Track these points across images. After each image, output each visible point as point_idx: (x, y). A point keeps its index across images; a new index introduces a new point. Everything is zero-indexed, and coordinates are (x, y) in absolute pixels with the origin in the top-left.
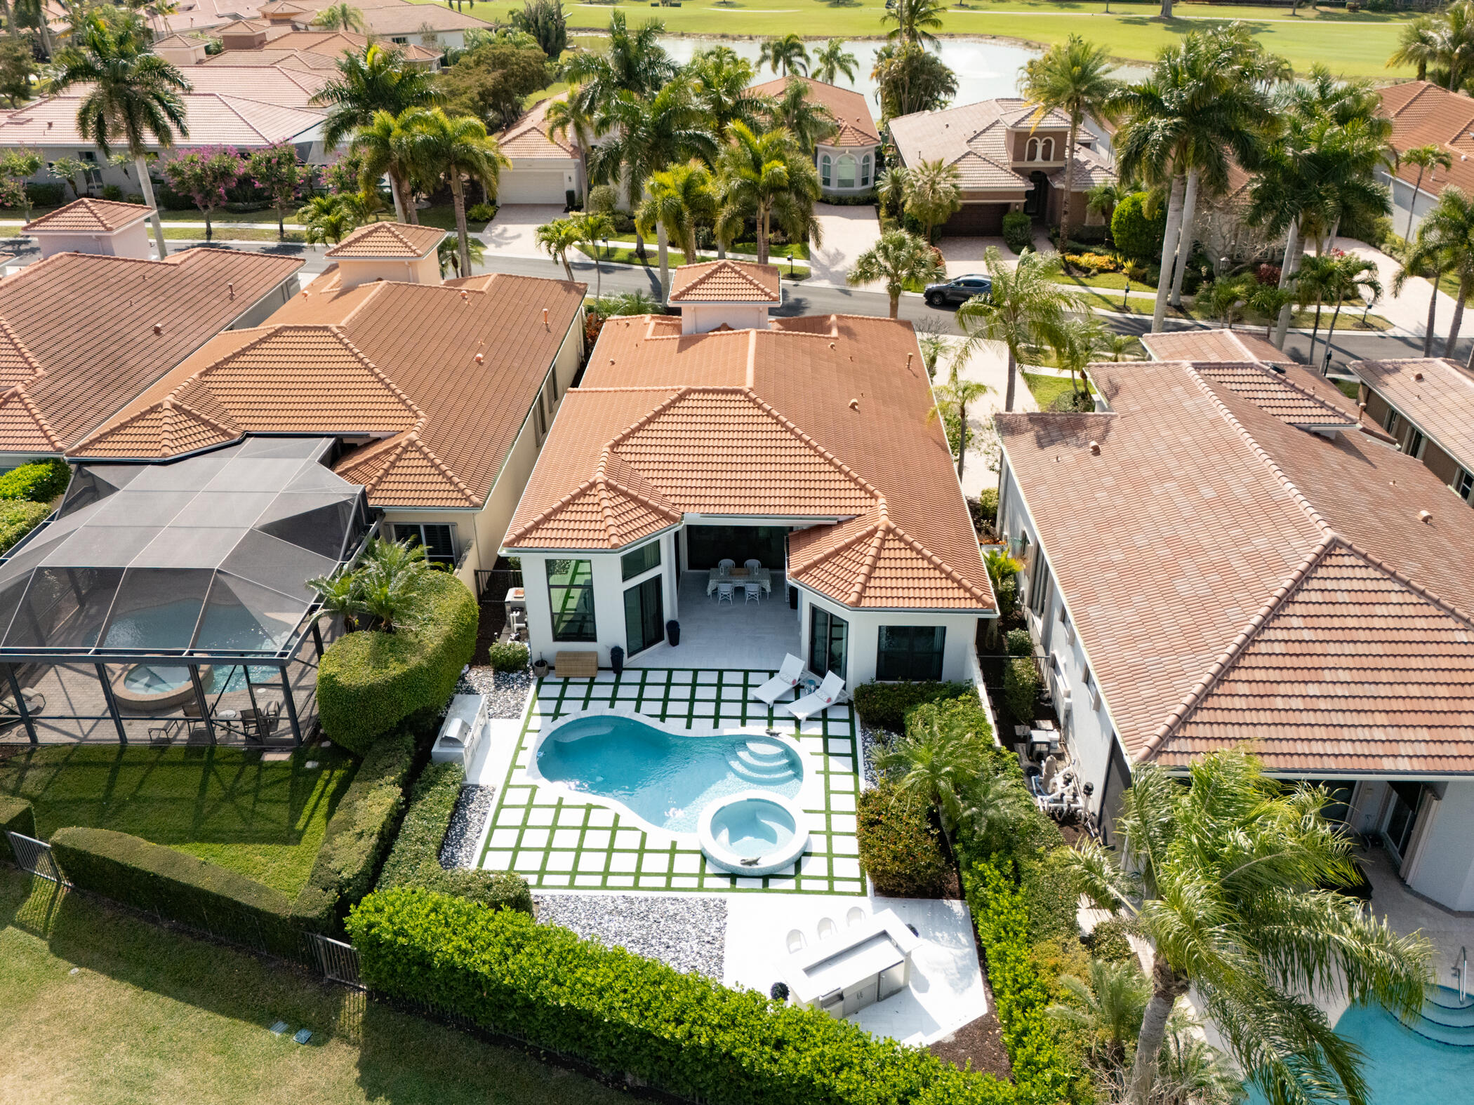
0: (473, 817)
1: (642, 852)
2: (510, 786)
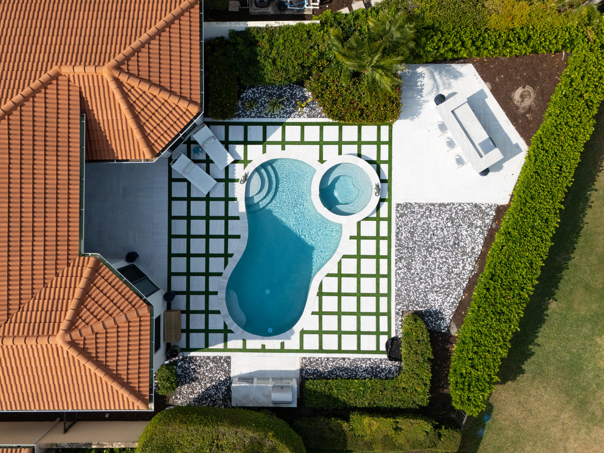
0: (330, 366)
1: (359, 257)
2: (301, 350)
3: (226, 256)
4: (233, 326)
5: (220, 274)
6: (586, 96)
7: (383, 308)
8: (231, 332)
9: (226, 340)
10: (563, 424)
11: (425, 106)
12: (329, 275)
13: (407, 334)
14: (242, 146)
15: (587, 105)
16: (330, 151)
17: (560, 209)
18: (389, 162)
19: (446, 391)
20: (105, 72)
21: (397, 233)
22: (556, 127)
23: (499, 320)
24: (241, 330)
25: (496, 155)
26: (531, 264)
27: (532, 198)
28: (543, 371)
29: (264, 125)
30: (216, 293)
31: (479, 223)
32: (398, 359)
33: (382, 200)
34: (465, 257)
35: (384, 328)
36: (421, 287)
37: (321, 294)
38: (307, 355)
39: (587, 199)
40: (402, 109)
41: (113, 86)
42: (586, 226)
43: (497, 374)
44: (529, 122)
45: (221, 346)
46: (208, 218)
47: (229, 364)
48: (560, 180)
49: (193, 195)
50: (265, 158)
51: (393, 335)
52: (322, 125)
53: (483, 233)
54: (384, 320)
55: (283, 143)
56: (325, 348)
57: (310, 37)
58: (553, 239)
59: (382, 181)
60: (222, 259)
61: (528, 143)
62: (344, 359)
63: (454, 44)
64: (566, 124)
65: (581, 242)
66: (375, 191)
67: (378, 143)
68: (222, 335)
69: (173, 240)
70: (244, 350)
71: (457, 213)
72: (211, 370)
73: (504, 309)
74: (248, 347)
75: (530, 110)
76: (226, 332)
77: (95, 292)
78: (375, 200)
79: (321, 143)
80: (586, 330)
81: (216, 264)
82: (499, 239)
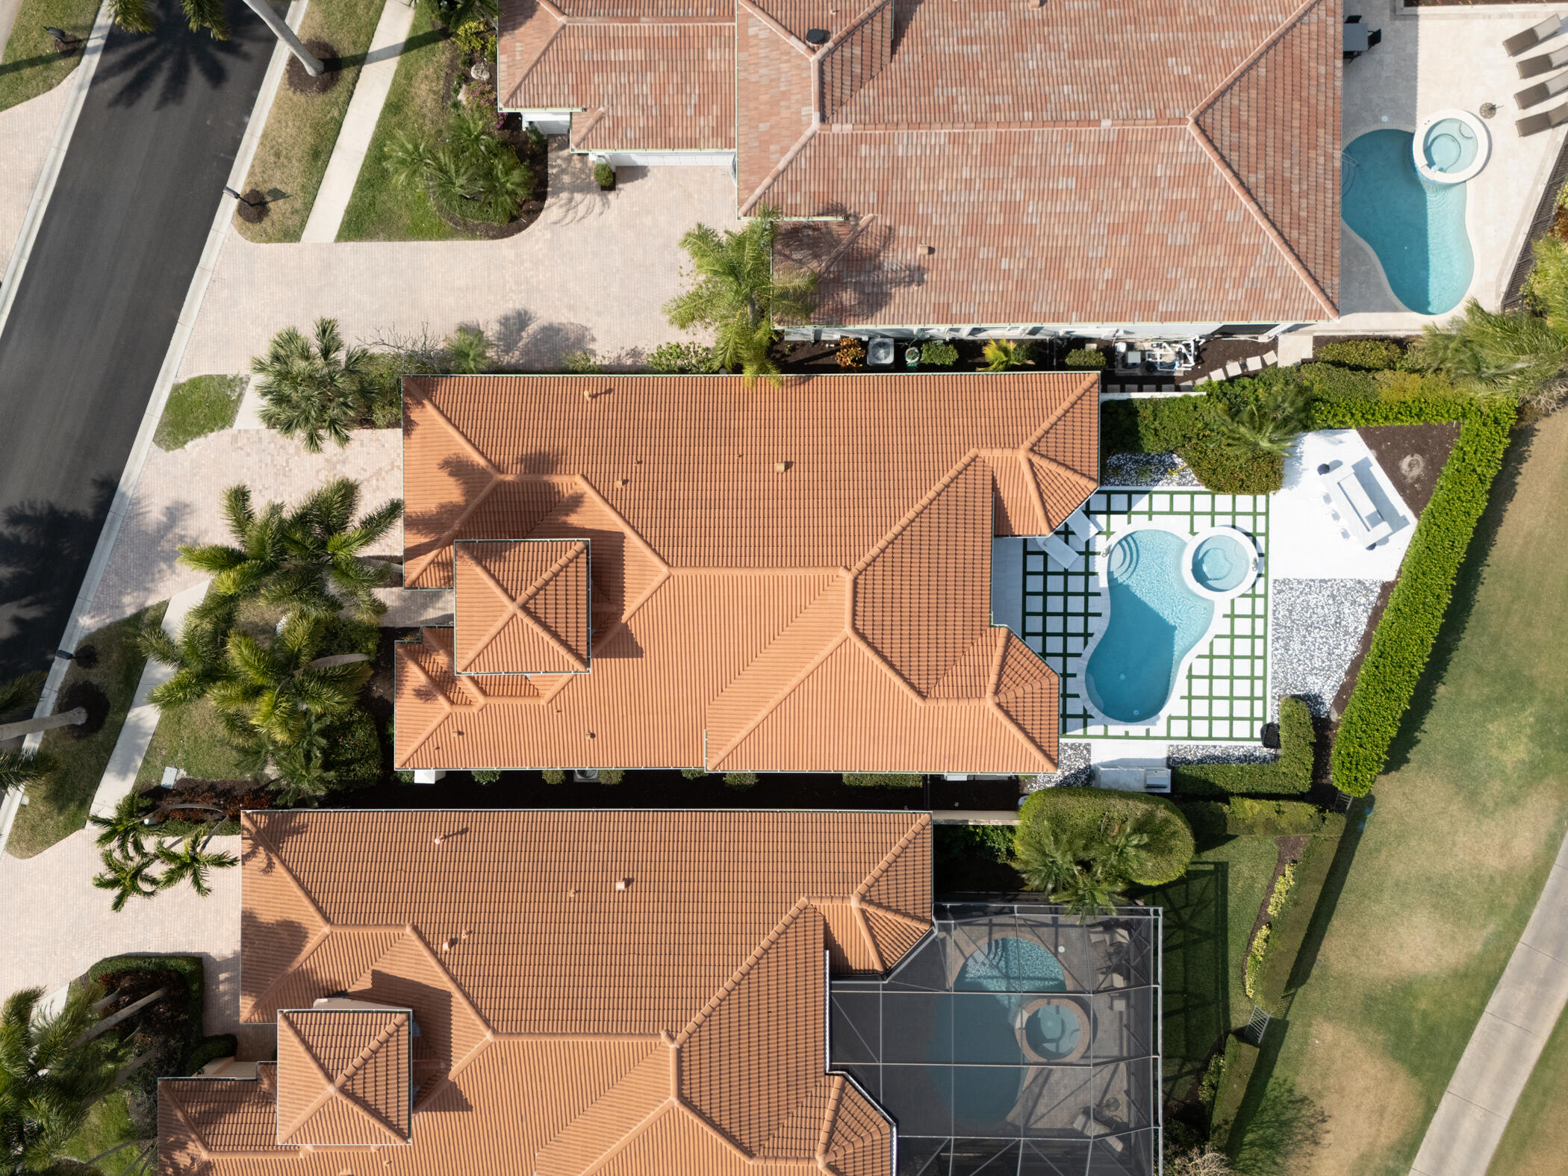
0: (1200, 754)
1: (1232, 637)
2: (1169, 737)
3: (1086, 635)
4: (1093, 710)
5: (1079, 655)
6: (1479, 470)
7: (1258, 693)
8: (1091, 717)
9: (1085, 725)
10: (1451, 816)
11: (1304, 474)
12: (1199, 657)
13: (1288, 717)
14: (1105, 516)
15: (1480, 479)
16: (1202, 523)
17: (1452, 585)
18: (1266, 534)
19: (1325, 781)
20: (1021, 455)
21: (1275, 611)
22: (1448, 502)
23: (1388, 698)
24: (1102, 715)
25: (1384, 528)
26: (1422, 641)
27: (1424, 574)
28: (1430, 760)
29: (1130, 493)
30: (1074, 675)
31: (1363, 600)
32: (1277, 746)
33: (1259, 575)
34: (1347, 637)
35: (1258, 713)
36: (1300, 669)
37: (1190, 677)
38: (1175, 743)
39: (1479, 575)
40: (1284, 480)
41: (1025, 468)
42: (1477, 604)
43: (1386, 753)
44: (1418, 493)
45: (1080, 732)
46: (1066, 594)
47: (1089, 751)
48: (1452, 556)
49: (1050, 569)
50: (1129, 529)
51: (1269, 721)
52: (1193, 494)
53: (1367, 612)
54: (1258, 704)
55: (1150, 513)
56: (1194, 734)
57: (1195, 408)
58: (1444, 616)
59: (1261, 555)
60: (1081, 639)
61: (1417, 516)
62: (1215, 747)
63: (1344, 416)
64: (1459, 498)
65: (1472, 622)
66: (1252, 565)
67: (1255, 514)
68: (1081, 720)
69: (1028, 618)
70: (1106, 736)
71: (1338, 590)
72: (1069, 758)
73: (1394, 687)
74: (1110, 733)
75: (1418, 480)
76: (1085, 717)
77: (1010, 661)
78: (1252, 575)
79: (1192, 513)
80: (1477, 716)
81: (1075, 645)
82: (1387, 616)
